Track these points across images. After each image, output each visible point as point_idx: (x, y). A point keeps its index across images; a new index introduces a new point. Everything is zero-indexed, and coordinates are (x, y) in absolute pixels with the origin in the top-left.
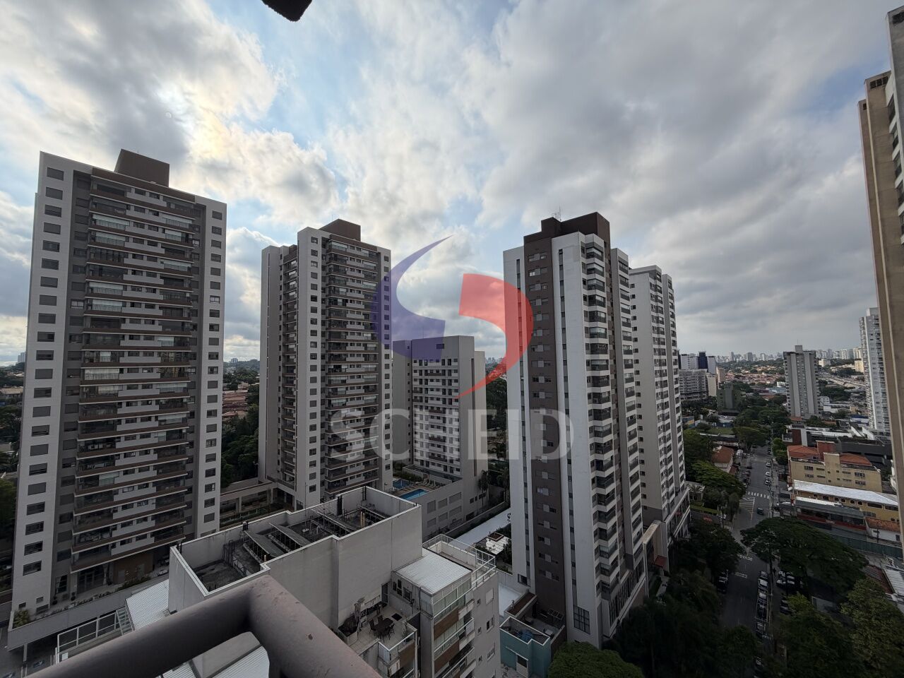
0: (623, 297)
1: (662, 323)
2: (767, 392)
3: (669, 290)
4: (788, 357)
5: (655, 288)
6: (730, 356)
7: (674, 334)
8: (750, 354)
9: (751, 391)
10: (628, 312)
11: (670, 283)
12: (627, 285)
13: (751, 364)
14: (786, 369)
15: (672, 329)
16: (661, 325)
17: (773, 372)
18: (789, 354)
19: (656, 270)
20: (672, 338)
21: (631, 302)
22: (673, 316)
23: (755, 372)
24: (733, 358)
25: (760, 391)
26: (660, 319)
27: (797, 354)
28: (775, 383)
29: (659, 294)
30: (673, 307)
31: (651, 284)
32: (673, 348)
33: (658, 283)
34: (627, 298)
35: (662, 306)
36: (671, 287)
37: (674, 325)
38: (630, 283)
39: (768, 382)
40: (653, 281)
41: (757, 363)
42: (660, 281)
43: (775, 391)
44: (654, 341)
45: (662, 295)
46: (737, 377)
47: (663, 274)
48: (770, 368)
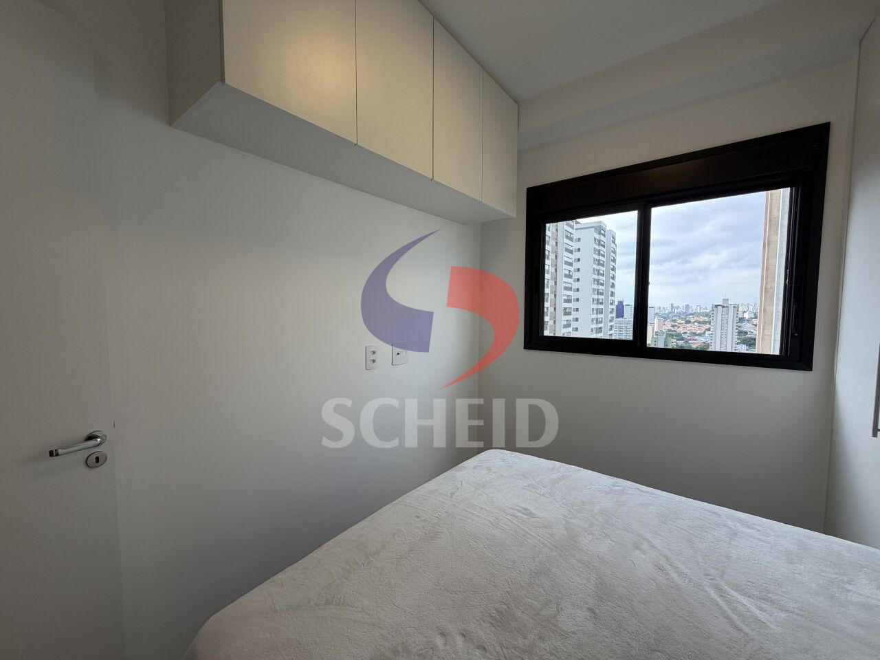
0: (567, 250)
1: (603, 275)
2: (696, 340)
3: (613, 245)
4: (715, 309)
5: (599, 242)
6: (668, 306)
7: (613, 286)
8: (687, 306)
9: (682, 339)
10: (571, 264)
11: (614, 238)
12: (571, 239)
13: (687, 316)
14: (713, 320)
15: (611, 281)
16: (601, 277)
17: (704, 323)
18: (716, 306)
19: (600, 226)
20: (611, 289)
21: (576, 255)
22: (613, 269)
23: (689, 322)
24: (672, 309)
25: (690, 340)
26: (601, 272)
27: (723, 307)
28: (705, 332)
29: (602, 248)
30: (614, 261)
31: (595, 239)
32: (611, 298)
33: (602, 238)
34: (571, 252)
35: (604, 259)
36: (614, 242)
37: (613, 278)
38: (575, 237)
39: (699, 332)
40: (597, 237)
41: (692, 314)
42: (604, 235)
43: (704, 340)
44: (593, 291)
45: (604, 250)
46: (673, 326)
47: (608, 229)
48: (702, 319)
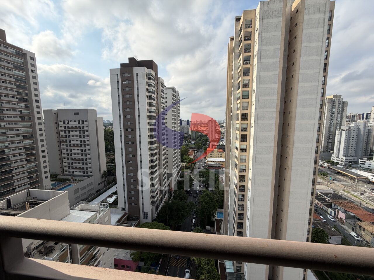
0: (162, 97)
1: (175, 109)
3: (178, 97)
5: (174, 95)
7: (179, 113)
10: (164, 104)
11: (179, 94)
12: (163, 93)
15: (179, 111)
16: (175, 110)
19: (174, 89)
20: (179, 115)
21: (165, 100)
22: (179, 107)
26: (175, 107)
29: (175, 98)
32: (179, 118)
33: (175, 94)
34: (164, 98)
36: (179, 96)
38: (165, 92)
40: (173, 93)
42: (175, 93)
44: (172, 115)
47: (176, 90)
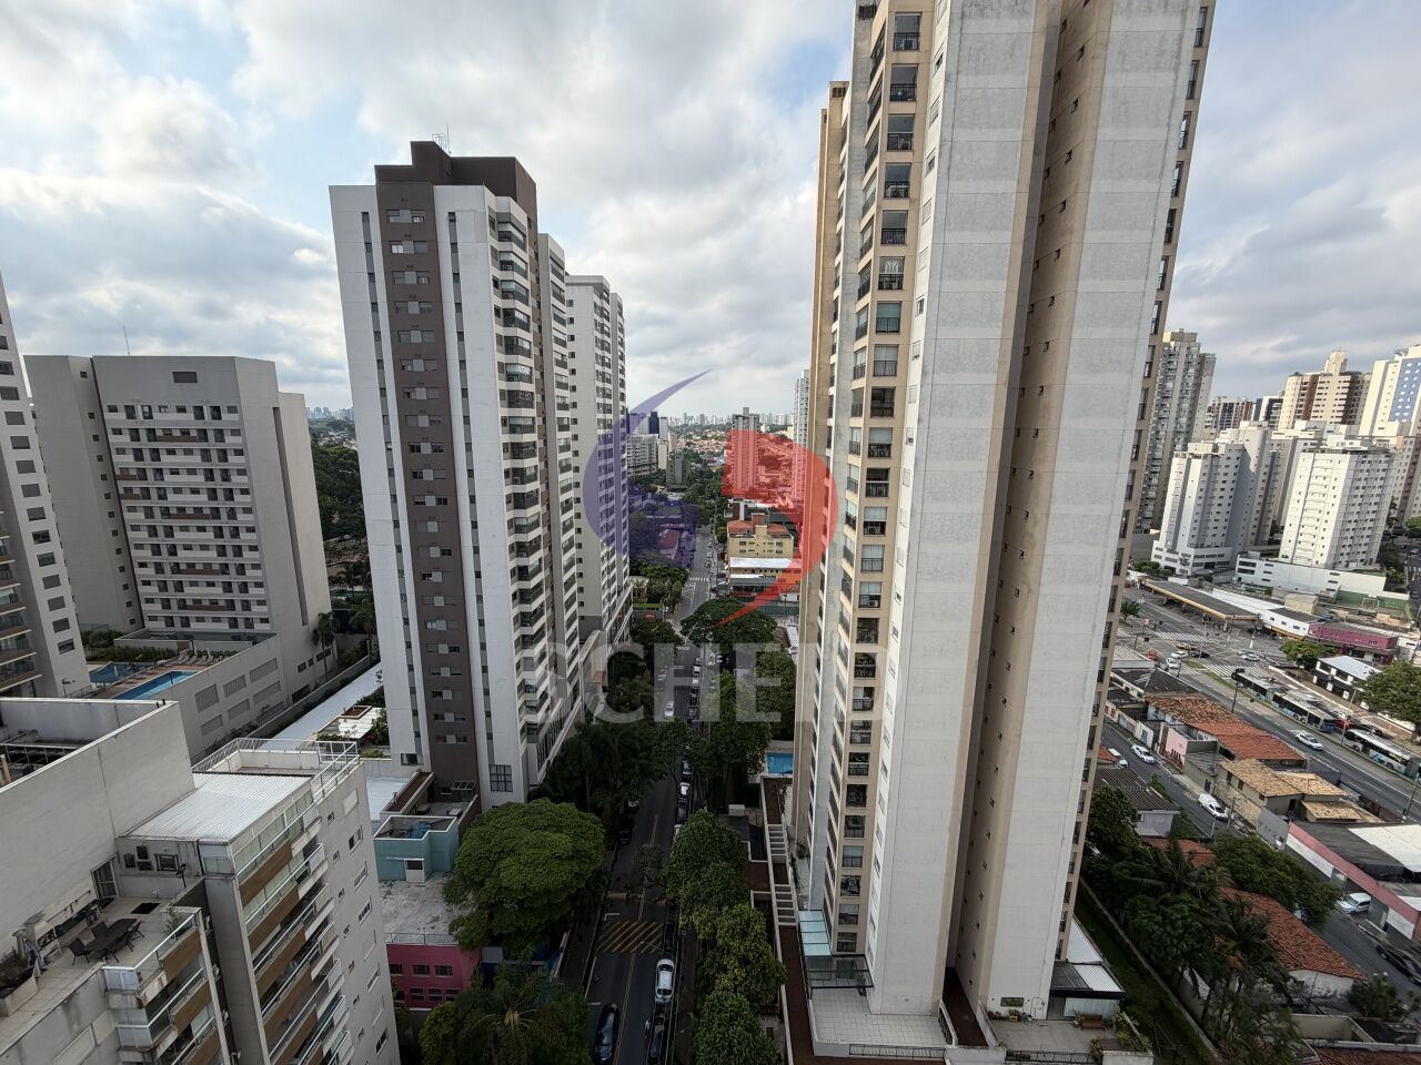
0: (557, 318)
1: (609, 366)
2: (715, 462)
3: (619, 318)
4: (736, 421)
5: (601, 311)
6: (681, 416)
7: (623, 384)
8: (702, 416)
9: (700, 461)
10: (563, 344)
11: (620, 307)
12: (562, 300)
13: (702, 429)
15: (620, 376)
16: (607, 370)
17: (721, 438)
18: (737, 417)
19: (602, 284)
20: (621, 390)
21: (568, 330)
22: (622, 358)
23: (705, 438)
24: (685, 420)
25: (709, 462)
26: (607, 360)
27: (744, 418)
28: (723, 452)
29: (606, 322)
30: (622, 344)
31: (595, 304)
32: (621, 403)
33: (606, 305)
34: (562, 322)
35: (609, 340)
36: (621, 314)
37: (622, 371)
38: (568, 297)
39: (717, 451)
40: (598, 301)
41: (708, 427)
42: (608, 302)
43: (722, 461)
44: (598, 392)
45: (609, 325)
46: (688, 444)
47: (611, 291)
48: (719, 433)
